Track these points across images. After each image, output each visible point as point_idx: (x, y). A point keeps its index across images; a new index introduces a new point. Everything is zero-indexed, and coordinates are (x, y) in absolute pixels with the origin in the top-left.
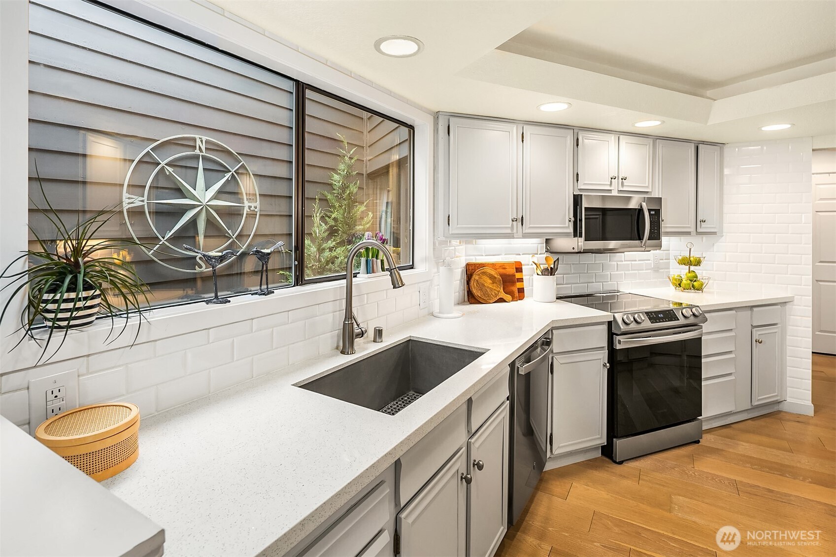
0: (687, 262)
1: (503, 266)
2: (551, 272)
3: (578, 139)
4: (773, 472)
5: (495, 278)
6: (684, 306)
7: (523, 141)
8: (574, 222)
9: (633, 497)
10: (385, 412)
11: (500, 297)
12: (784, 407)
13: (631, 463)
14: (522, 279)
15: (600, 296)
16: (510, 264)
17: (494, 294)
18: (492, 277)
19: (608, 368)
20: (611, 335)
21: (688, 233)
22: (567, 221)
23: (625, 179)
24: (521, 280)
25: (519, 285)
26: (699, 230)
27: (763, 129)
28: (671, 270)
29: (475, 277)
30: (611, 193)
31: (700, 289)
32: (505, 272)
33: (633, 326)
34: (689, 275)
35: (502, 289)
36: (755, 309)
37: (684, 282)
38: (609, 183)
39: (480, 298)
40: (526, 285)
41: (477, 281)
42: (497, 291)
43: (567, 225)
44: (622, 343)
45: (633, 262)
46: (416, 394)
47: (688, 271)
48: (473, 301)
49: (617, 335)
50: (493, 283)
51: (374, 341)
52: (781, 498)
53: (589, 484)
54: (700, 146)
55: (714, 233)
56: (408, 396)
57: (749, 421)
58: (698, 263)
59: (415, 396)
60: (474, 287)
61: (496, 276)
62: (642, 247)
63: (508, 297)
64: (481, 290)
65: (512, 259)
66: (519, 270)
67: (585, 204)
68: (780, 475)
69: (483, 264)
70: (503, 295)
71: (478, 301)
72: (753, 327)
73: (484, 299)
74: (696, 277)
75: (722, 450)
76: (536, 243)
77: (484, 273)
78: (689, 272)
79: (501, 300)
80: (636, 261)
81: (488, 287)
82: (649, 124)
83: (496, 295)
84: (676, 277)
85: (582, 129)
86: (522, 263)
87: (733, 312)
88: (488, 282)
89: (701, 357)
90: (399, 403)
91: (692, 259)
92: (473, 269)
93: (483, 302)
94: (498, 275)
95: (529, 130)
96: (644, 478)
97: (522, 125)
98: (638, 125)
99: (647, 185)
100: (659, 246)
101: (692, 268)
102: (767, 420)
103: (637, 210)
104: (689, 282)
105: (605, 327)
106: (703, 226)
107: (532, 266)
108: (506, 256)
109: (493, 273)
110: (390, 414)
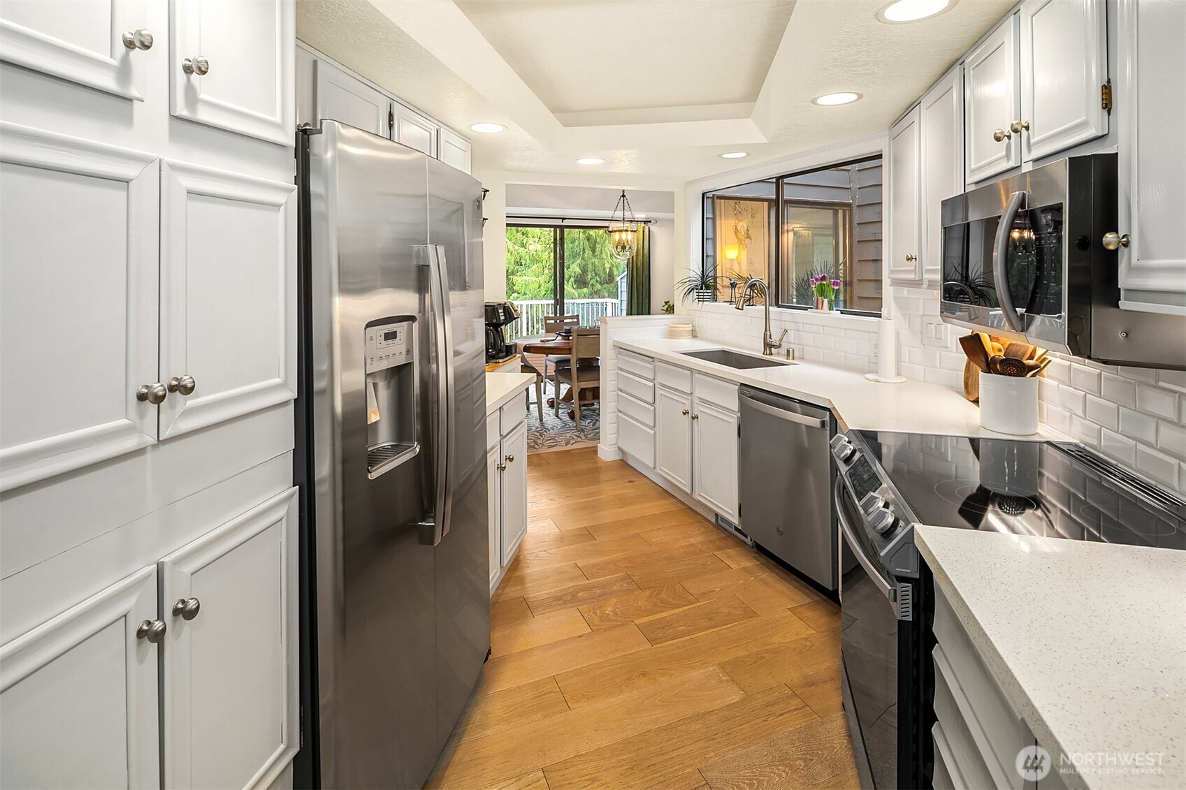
38: (1005, 153)
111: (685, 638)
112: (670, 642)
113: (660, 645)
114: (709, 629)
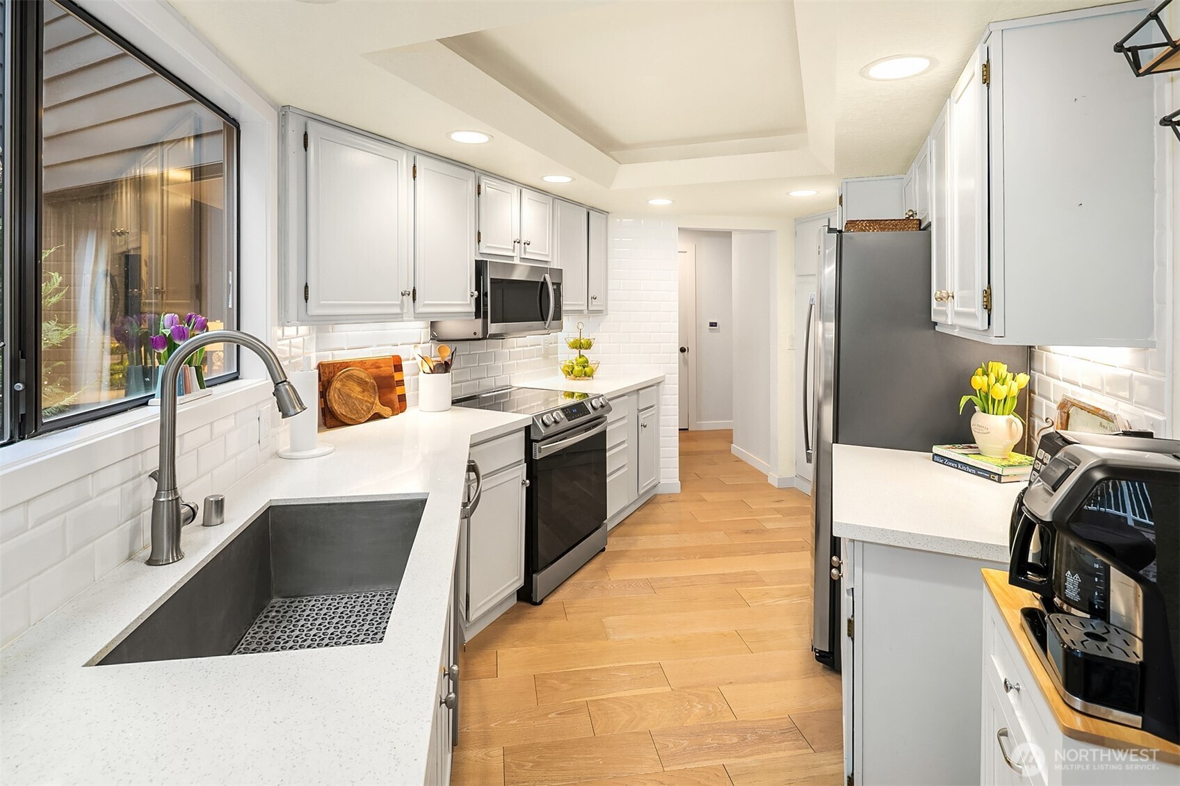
0: (579, 346)
1: (376, 364)
2: (445, 367)
3: (479, 186)
4: (670, 559)
5: (367, 382)
6: (591, 396)
7: (414, 177)
8: (476, 298)
9: (567, 639)
10: (246, 651)
11: (374, 412)
12: (659, 490)
13: (551, 599)
14: (403, 381)
15: (492, 396)
16: (385, 360)
17: (365, 409)
18: (361, 382)
19: (528, 485)
20: (529, 443)
21: (581, 312)
22: (469, 296)
23: (528, 244)
24: (401, 383)
25: (399, 391)
26: (590, 308)
27: (650, 202)
28: (559, 355)
29: (336, 384)
30: (513, 261)
31: (588, 375)
32: (379, 373)
33: (553, 429)
34: (581, 360)
35: (377, 398)
36: (640, 392)
37: (576, 368)
38: (512, 248)
39: (346, 416)
40: (408, 390)
41: (339, 390)
42: (370, 403)
43: (469, 302)
44: (543, 450)
45: (524, 348)
46: (288, 601)
47: (578, 355)
48: (333, 422)
49: (537, 441)
50: (364, 392)
51: (203, 525)
52: (685, 582)
53: (516, 643)
54: (592, 213)
55: (600, 311)
56: (276, 609)
57: (637, 512)
58: (589, 346)
59: (287, 604)
60: (335, 400)
61: (367, 380)
62: (545, 329)
63: (386, 410)
64: (346, 404)
65: (387, 352)
66: (398, 368)
67: (490, 274)
68: (678, 559)
69: (347, 363)
70: (379, 408)
71: (343, 422)
72: (640, 411)
73: (351, 419)
74: (587, 362)
75: (627, 551)
76: (419, 330)
77: (350, 377)
78: (580, 357)
79: (378, 416)
80: (527, 346)
81: (356, 398)
82: (557, 180)
83: (369, 410)
84: (567, 364)
85: (484, 173)
86: (402, 358)
87: (626, 397)
88: (356, 391)
89: (606, 449)
90: (265, 625)
91: (582, 341)
92: (330, 373)
93: (352, 423)
94: (370, 378)
95: (422, 163)
96: (572, 610)
97: (414, 154)
98: (547, 179)
99: (547, 253)
100: (560, 328)
101: (583, 352)
102: (649, 506)
103: (540, 283)
104: (581, 368)
105: (523, 434)
106: (594, 303)
107: (414, 362)
108: (377, 348)
109: (363, 375)
110: (259, 652)
111: (625, 664)
112: (642, 663)
113: (653, 662)
114: (596, 669)
